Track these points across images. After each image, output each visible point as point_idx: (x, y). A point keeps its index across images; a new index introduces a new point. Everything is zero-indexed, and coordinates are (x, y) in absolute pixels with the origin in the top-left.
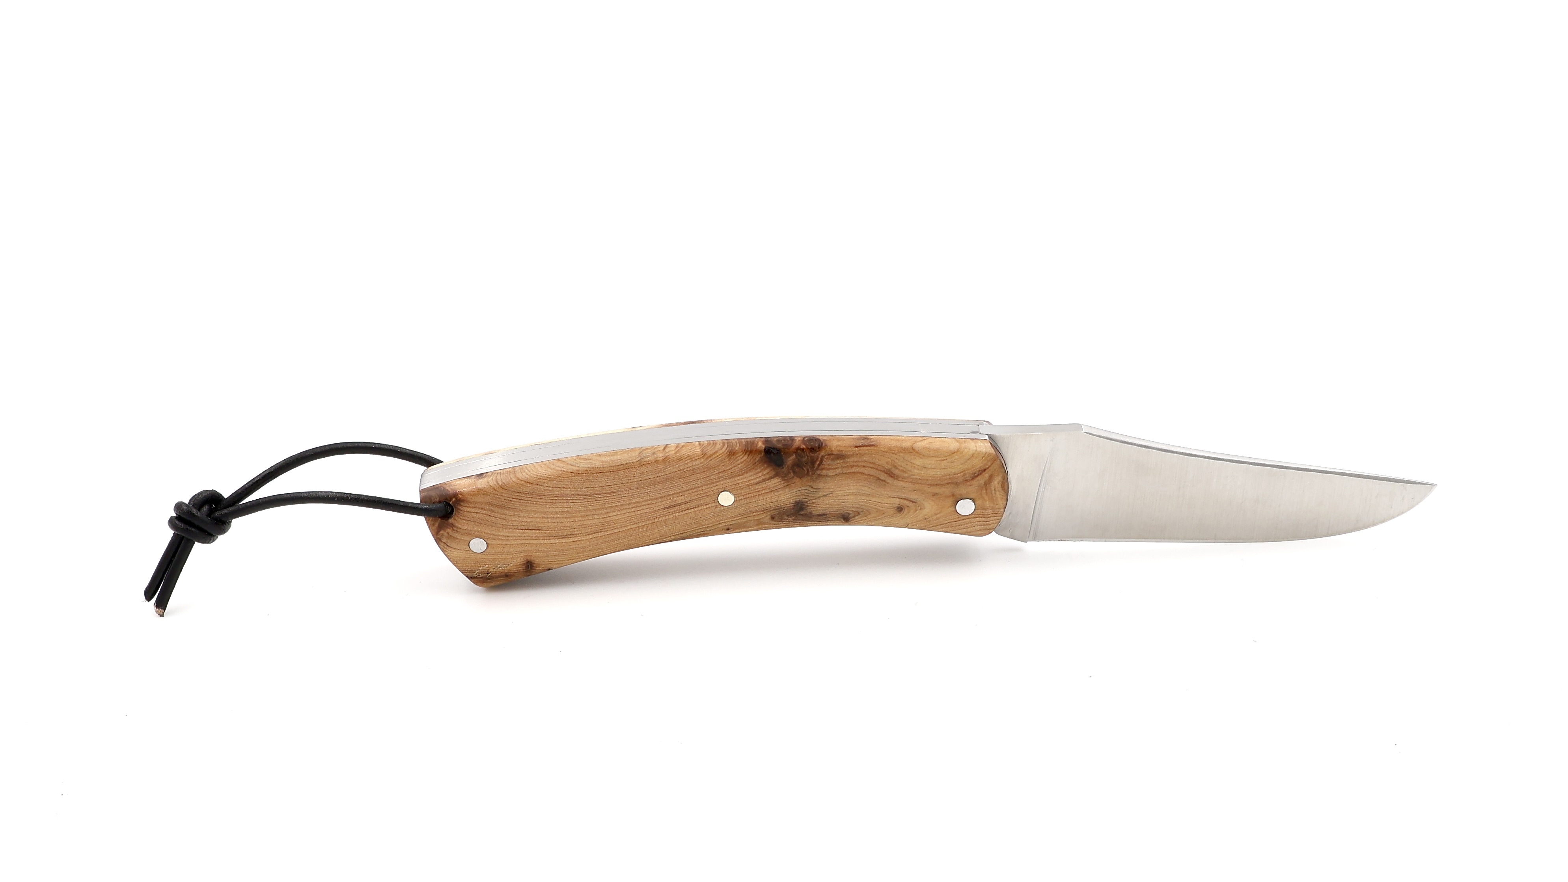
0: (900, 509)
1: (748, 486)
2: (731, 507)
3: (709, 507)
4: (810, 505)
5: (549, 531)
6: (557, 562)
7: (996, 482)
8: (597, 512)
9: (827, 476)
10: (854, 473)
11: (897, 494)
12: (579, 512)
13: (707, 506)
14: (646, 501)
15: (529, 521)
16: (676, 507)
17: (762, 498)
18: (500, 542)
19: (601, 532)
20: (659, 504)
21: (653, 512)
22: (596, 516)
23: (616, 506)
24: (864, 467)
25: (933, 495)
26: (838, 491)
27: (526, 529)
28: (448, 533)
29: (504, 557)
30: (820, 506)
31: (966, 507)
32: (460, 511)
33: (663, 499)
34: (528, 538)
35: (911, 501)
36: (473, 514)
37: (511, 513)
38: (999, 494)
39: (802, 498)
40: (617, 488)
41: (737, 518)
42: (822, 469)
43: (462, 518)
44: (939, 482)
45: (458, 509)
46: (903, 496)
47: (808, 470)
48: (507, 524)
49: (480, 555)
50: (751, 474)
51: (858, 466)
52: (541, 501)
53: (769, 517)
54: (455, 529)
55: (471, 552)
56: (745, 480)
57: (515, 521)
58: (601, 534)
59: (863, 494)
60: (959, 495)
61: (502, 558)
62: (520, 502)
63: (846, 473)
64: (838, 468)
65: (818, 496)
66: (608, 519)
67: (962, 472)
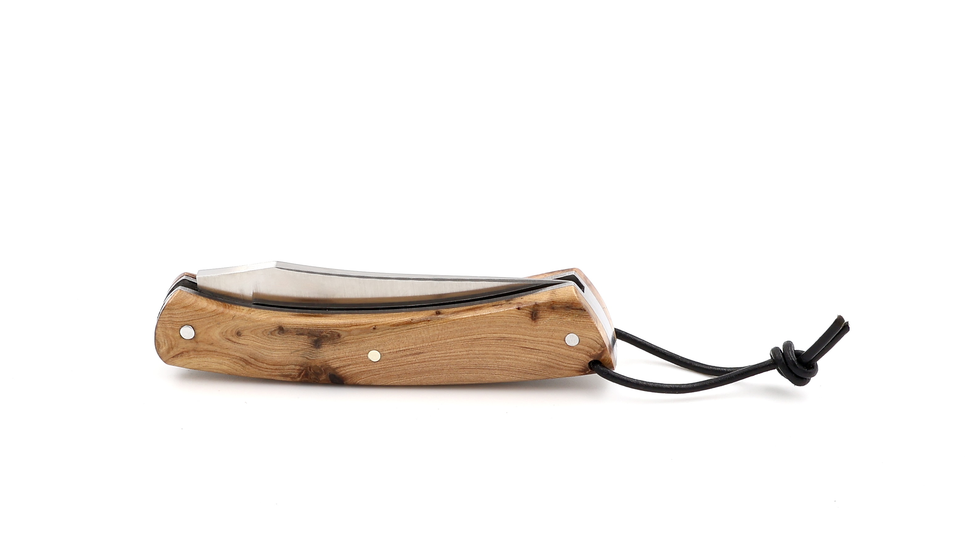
0: (239, 334)
1: (357, 364)
2: (371, 349)
3: (388, 350)
4: (309, 345)
5: (515, 345)
6: (513, 315)
7: (164, 348)
8: (475, 356)
9: (296, 365)
10: (274, 365)
11: (241, 347)
12: (490, 358)
13: (389, 351)
14: (437, 361)
15: (530, 355)
16: (413, 353)
17: (346, 354)
18: (554, 341)
19: (475, 339)
20: (427, 357)
21: (432, 351)
22: (477, 352)
23: (461, 359)
24: (267, 369)
25: (213, 344)
26: (287, 354)
27: (533, 349)
28: (595, 351)
29: (553, 327)
30: (302, 343)
31: (187, 333)
32: (583, 365)
33: (423, 360)
34: (532, 341)
35: (230, 340)
36: (573, 364)
37: (543, 362)
38: (162, 339)
39: (315, 351)
40: (459, 371)
41: (366, 338)
42: (299, 370)
43: (582, 361)
44: (209, 353)
45: (585, 367)
46: (236, 345)
47: (310, 370)
48: (547, 354)
49: (571, 331)
50: (354, 372)
51: (272, 369)
52: (518, 368)
53: (342, 336)
54: (589, 354)
55: (579, 334)
56: (359, 368)
57: (541, 356)
58: (475, 337)
59: (267, 349)
60: (193, 342)
61: (555, 327)
62: (535, 369)
63: (281, 366)
64: (286, 370)
65: (303, 352)
66: (468, 349)
67: (190, 358)
